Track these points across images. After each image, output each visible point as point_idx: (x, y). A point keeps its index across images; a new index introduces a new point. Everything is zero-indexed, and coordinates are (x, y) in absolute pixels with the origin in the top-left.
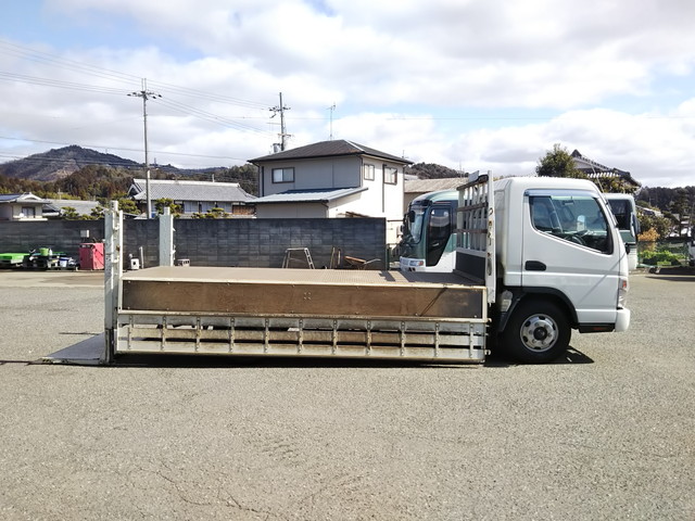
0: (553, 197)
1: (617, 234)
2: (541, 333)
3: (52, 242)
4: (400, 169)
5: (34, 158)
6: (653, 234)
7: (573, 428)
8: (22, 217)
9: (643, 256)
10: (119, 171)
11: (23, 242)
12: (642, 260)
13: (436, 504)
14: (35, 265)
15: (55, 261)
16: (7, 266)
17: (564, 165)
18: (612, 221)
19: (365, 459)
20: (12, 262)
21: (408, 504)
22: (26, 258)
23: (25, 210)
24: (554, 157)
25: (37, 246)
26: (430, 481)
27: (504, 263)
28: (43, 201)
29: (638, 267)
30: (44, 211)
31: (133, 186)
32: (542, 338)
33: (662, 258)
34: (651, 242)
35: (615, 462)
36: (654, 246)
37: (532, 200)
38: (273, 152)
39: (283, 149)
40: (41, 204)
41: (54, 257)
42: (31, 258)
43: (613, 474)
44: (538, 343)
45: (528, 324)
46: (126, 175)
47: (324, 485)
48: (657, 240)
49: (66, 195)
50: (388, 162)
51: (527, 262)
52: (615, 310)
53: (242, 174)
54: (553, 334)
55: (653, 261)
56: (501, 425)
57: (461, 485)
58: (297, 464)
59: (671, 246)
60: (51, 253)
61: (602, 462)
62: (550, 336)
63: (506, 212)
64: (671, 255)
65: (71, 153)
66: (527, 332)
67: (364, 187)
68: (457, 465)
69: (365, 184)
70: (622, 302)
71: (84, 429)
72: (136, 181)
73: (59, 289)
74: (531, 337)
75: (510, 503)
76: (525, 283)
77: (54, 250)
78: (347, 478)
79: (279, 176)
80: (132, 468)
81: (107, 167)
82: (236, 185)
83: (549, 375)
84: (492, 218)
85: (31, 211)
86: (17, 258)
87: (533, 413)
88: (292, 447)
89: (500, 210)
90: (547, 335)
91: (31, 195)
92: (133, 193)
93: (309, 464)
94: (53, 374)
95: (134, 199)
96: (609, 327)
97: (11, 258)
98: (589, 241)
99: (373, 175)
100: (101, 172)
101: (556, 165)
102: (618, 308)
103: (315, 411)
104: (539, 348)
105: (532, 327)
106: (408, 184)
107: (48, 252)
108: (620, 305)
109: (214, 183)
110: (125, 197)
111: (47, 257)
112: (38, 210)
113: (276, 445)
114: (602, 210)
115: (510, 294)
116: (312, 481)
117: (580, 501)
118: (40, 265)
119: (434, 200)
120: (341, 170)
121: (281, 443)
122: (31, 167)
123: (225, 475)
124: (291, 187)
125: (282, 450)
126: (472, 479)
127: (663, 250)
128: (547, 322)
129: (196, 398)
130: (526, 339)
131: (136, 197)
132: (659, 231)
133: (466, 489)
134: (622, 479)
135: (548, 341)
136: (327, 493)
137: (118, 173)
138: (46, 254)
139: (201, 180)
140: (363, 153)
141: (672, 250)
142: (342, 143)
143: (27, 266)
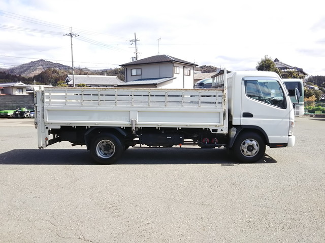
0: (259, 81)
1: (288, 99)
2: (250, 148)
3: (27, 105)
4: (192, 68)
5: (23, 66)
6: (313, 98)
7: (261, 197)
8: (17, 93)
9: (308, 109)
10: (62, 71)
11: (13, 105)
12: (307, 111)
13: (184, 238)
14: (19, 116)
15: (28, 114)
16: (6, 116)
17: (269, 65)
18: (286, 92)
19: (153, 214)
20: (8, 114)
21: (170, 238)
22: (15, 113)
23: (18, 90)
24: (265, 62)
25: (20, 107)
26: (184, 226)
27: (232, 114)
28: (26, 85)
29: (305, 114)
30: (27, 90)
31: (67, 78)
32: (251, 151)
33: (317, 110)
34: (312, 102)
35: (280, 216)
36: (314, 104)
37: (246, 82)
38: (132, 61)
39: (136, 59)
40: (25, 87)
41: (28, 112)
42: (17, 113)
43: (278, 222)
44: (249, 153)
45: (244, 144)
46: (66, 73)
47: (130, 227)
48: (315, 101)
49: (39, 83)
50: (186, 64)
51: (244, 113)
52: (288, 137)
53: (120, 72)
54: (257, 148)
55: (313, 111)
56: (225, 196)
57: (199, 228)
58: (119, 216)
59: (322, 103)
60: (26, 110)
61: (273, 216)
62: (255, 149)
63: (233, 88)
64: (322, 108)
65: (40, 63)
66: (244, 148)
67: (174, 77)
68: (199, 217)
69: (175, 76)
70: (291, 133)
71: (19, 198)
72: (69, 75)
73: (28, 127)
74: (245, 150)
75: (222, 238)
76: (243, 124)
77: (28, 109)
78: (142, 224)
79: (134, 72)
80: (37, 218)
81: (57, 69)
82: (116, 77)
83: (254, 168)
84: (226, 91)
85: (21, 90)
86: (11, 113)
87: (243, 189)
88: (118, 207)
89: (230, 88)
90: (253, 149)
91: (21, 83)
92: (68, 81)
93: (125, 216)
94: (13, 169)
95: (68, 84)
96: (285, 145)
97: (8, 112)
98: (275, 102)
99: (179, 71)
100: (55, 72)
101: (265, 66)
102: (289, 136)
103: (134, 188)
104: (250, 155)
105: (246, 145)
106: (196, 75)
107: (24, 110)
108: (290, 134)
109: (106, 76)
110: (63, 83)
111: (24, 112)
112: (24, 90)
113: (111, 206)
114: (281, 87)
115: (235, 129)
116: (124, 226)
117: (258, 237)
118: (21, 116)
119: (205, 83)
120: (164, 69)
121: (114, 205)
122: (22, 70)
123: (82, 222)
124: (140, 77)
125: (113, 209)
126: (205, 224)
127: (319, 105)
128: (254, 143)
129: (78, 181)
130: (243, 151)
131: (69, 83)
132: (316, 97)
133: (201, 231)
134: (282, 225)
135: (254, 152)
136: (130, 232)
137: (61, 72)
138: (24, 111)
139: (101, 75)
140: (174, 61)
141: (323, 106)
142: (164, 56)
143: (15, 116)
